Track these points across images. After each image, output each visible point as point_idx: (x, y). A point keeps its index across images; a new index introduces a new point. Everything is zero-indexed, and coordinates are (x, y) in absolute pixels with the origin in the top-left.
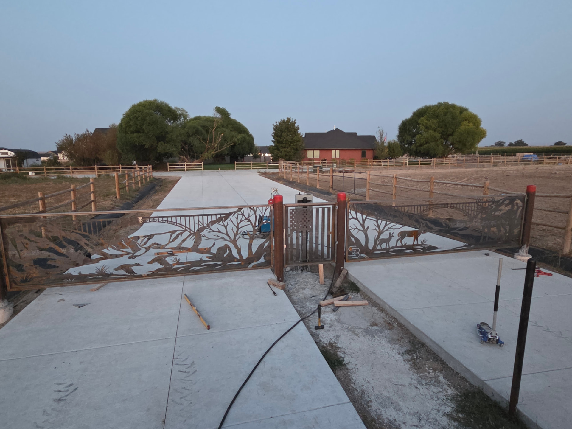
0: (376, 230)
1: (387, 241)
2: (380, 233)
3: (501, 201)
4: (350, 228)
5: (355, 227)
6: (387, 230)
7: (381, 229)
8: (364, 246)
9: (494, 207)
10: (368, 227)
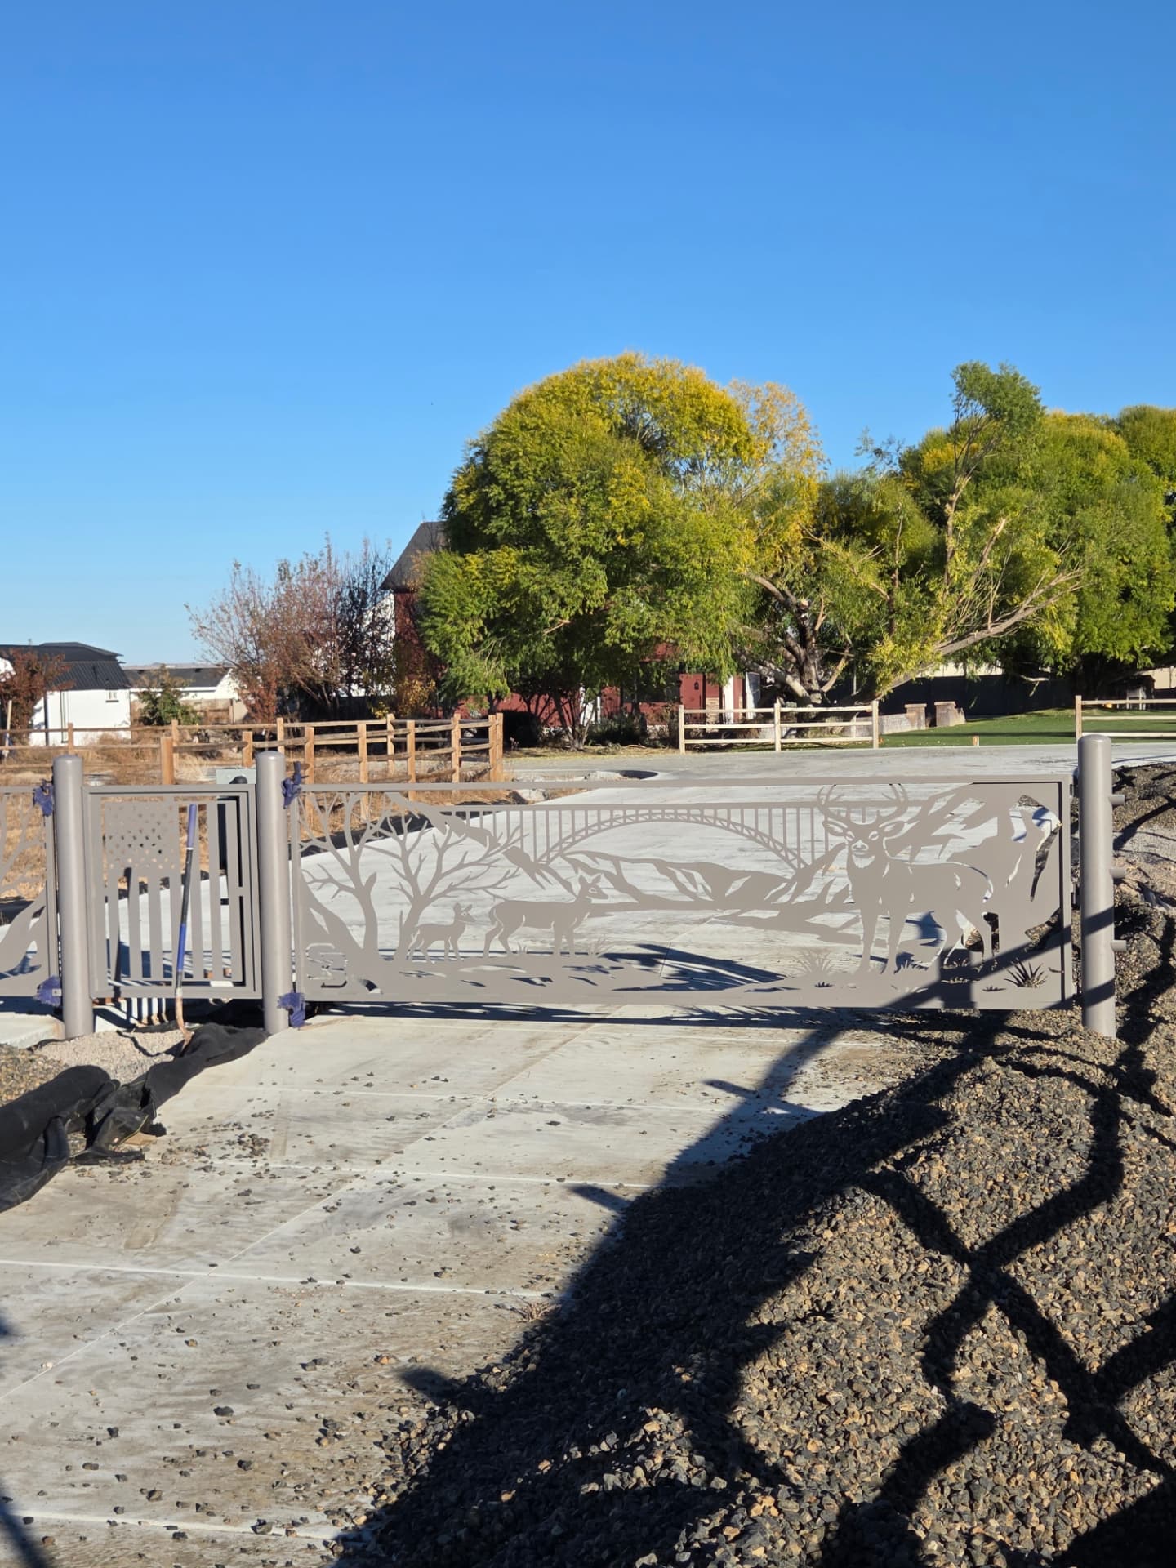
0: (402, 890)
1: (452, 932)
2: (419, 901)
3: (940, 804)
4: (308, 879)
5: (326, 877)
6: (443, 894)
7: (423, 889)
8: (361, 945)
9: (907, 827)
10: (372, 879)
